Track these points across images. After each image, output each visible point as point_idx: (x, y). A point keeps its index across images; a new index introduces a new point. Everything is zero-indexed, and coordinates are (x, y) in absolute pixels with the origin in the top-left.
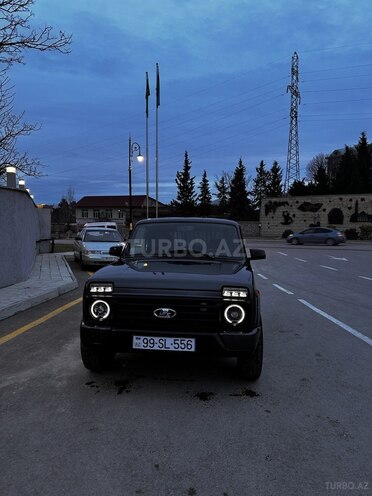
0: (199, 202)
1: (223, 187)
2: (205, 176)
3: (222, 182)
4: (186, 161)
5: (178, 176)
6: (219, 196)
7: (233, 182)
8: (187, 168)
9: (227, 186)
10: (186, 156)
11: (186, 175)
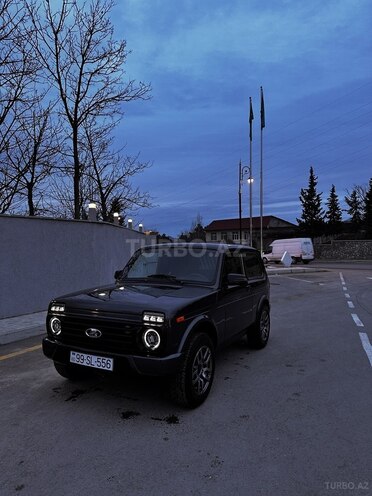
0: (326, 220)
1: (355, 201)
2: (333, 190)
3: (354, 195)
4: (312, 178)
5: (303, 193)
6: (350, 212)
7: (368, 195)
8: (313, 184)
9: (359, 200)
10: (311, 172)
11: (312, 191)
